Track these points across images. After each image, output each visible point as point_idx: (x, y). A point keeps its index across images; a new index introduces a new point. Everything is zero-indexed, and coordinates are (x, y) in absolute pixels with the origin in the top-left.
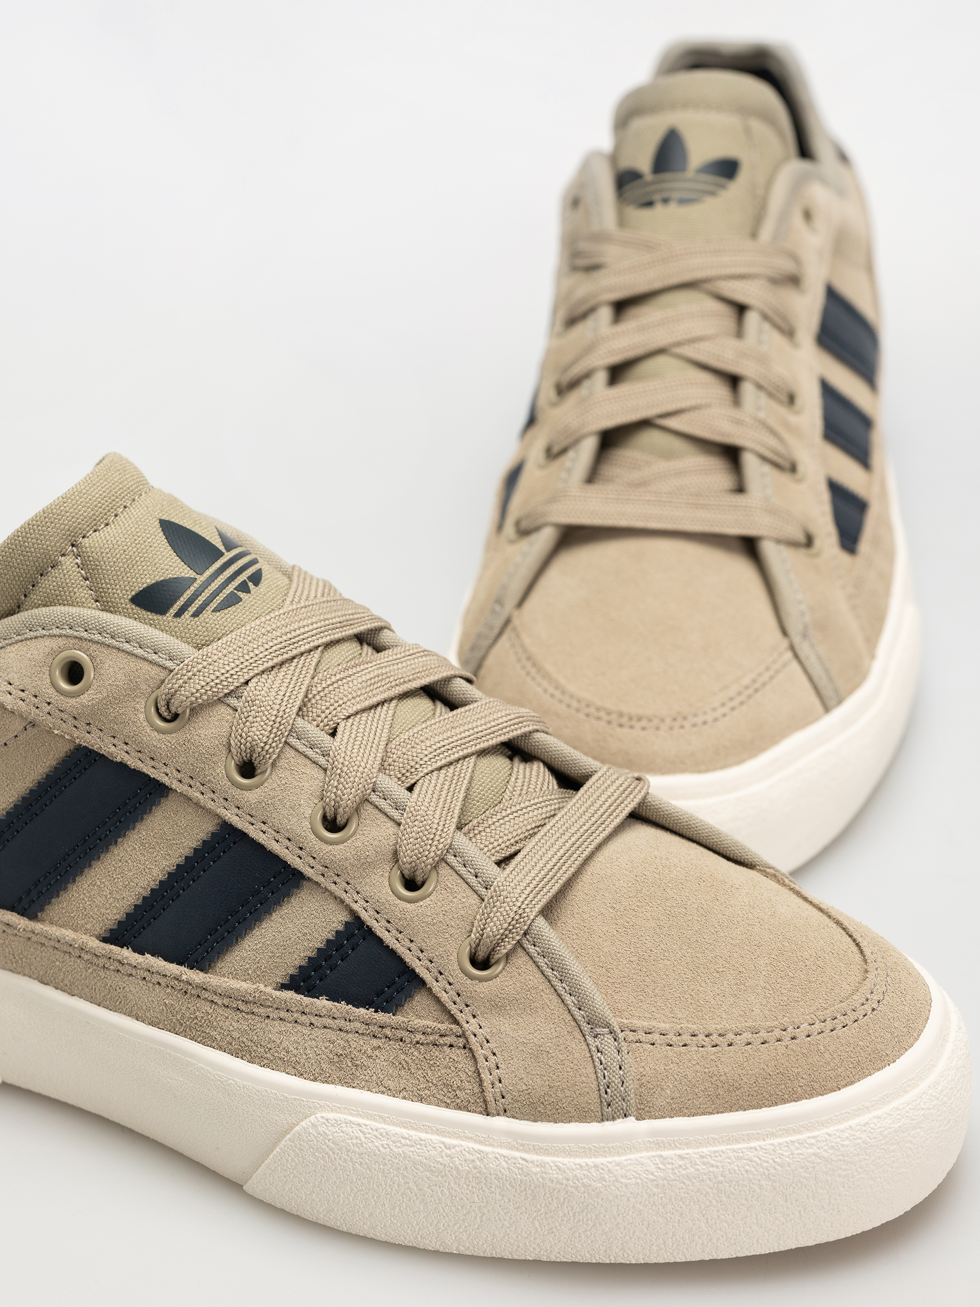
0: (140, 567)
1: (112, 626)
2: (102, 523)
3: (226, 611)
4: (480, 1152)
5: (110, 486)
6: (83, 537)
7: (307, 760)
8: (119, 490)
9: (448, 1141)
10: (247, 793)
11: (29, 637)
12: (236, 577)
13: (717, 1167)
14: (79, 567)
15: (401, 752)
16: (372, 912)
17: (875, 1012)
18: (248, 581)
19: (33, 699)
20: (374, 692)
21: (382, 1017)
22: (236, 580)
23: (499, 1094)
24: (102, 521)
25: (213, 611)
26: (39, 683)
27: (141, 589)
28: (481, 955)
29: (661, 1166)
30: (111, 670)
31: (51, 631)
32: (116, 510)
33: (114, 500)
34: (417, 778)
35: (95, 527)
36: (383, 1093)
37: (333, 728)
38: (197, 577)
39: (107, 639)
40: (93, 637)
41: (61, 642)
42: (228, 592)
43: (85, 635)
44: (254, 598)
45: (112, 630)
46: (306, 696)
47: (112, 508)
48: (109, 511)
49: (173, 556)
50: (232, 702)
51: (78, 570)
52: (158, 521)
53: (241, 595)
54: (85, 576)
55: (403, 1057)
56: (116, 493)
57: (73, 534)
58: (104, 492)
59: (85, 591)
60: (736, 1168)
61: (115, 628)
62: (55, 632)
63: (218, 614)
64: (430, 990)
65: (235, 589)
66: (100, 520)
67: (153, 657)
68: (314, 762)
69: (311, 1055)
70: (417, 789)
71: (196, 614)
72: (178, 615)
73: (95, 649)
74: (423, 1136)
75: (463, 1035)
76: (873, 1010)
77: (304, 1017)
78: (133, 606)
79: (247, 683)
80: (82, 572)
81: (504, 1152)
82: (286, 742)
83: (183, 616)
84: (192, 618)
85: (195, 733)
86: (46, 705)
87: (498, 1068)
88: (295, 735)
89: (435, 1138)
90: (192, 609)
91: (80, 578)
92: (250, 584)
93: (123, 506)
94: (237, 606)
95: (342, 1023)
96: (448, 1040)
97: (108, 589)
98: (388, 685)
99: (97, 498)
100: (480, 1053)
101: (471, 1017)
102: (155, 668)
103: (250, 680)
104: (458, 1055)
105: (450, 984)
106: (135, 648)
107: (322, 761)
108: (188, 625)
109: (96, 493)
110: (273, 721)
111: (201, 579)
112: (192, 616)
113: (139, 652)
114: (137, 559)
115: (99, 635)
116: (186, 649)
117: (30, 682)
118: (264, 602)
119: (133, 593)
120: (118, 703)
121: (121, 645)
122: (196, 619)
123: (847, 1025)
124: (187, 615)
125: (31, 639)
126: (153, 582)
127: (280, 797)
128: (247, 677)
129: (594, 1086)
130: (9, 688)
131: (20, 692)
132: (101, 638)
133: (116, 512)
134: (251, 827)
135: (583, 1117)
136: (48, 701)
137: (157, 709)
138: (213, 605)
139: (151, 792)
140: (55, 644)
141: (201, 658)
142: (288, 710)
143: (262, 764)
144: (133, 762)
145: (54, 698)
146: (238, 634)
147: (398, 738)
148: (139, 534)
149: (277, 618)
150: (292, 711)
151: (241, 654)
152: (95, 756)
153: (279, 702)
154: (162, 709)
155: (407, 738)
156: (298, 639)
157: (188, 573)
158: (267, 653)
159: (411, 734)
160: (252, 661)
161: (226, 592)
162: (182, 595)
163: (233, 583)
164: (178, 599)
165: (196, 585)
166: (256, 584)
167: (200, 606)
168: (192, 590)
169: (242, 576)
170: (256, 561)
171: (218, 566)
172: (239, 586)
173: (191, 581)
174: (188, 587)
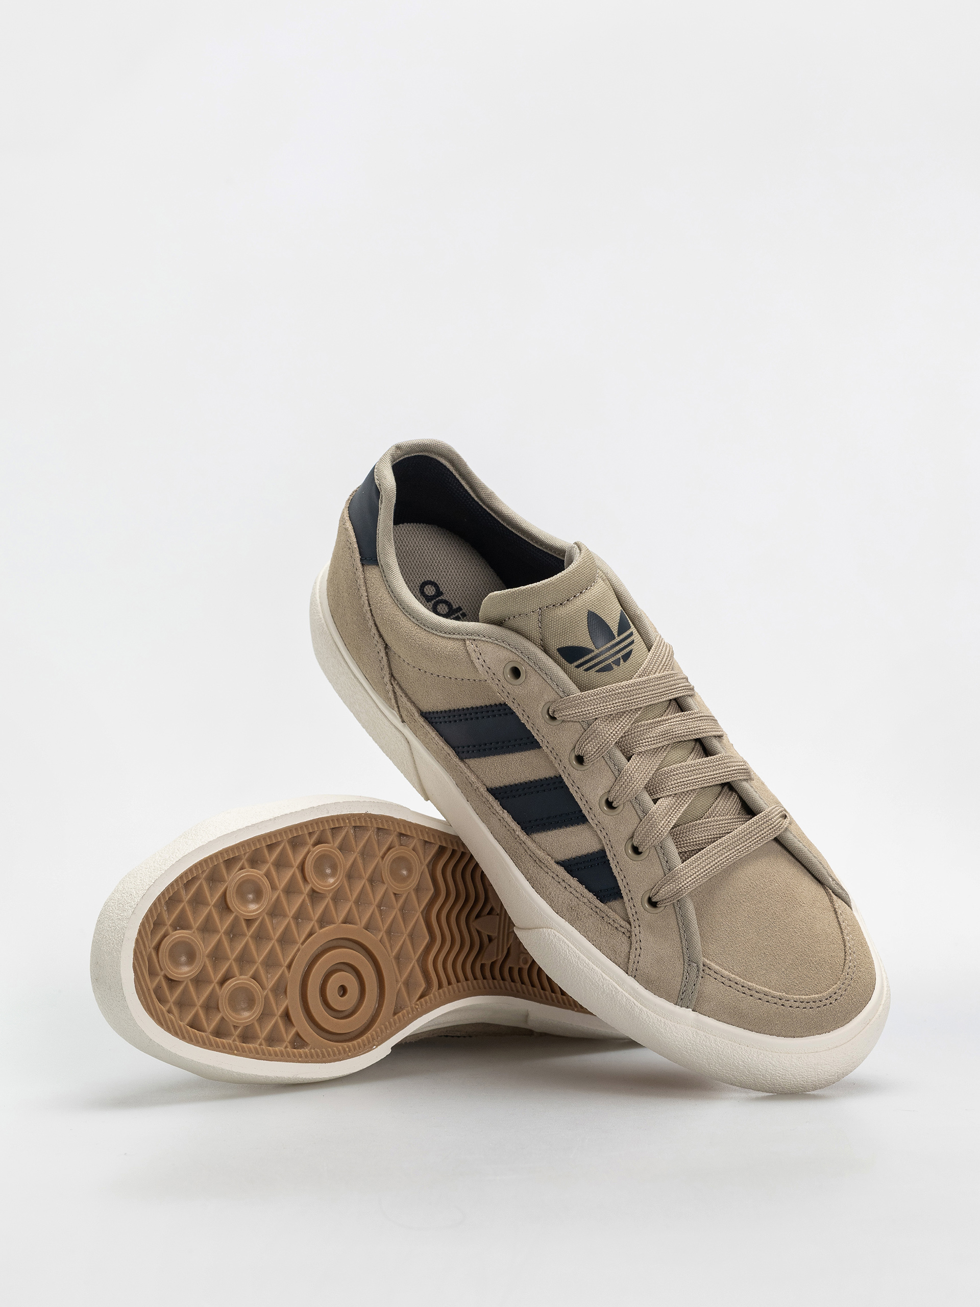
0: (568, 635)
1: (542, 662)
2: (559, 603)
3: (603, 673)
4: (616, 989)
5: (571, 584)
6: (547, 607)
7: (610, 770)
8: (574, 586)
9: (604, 975)
10: (575, 772)
12: (615, 655)
13: (721, 1048)
15: (661, 778)
16: (612, 854)
17: (831, 1005)
18: (621, 658)
19: (492, 674)
20: (661, 740)
21: (598, 903)
22: (615, 657)
23: (635, 968)
25: (596, 671)
26: (498, 669)
28: (654, 900)
29: (695, 1036)
30: (532, 682)
31: (513, 650)
32: (569, 597)
33: (569, 592)
34: (662, 796)
35: (554, 604)
36: (585, 937)
37: (631, 755)
38: (596, 650)
39: (535, 667)
40: (529, 663)
41: (516, 657)
43: (526, 660)
44: (620, 670)
46: (625, 734)
47: (567, 596)
48: (565, 598)
49: (587, 634)
51: (538, 622)
52: (587, 611)
53: (614, 666)
54: (540, 626)
55: (600, 926)
56: (572, 588)
57: (541, 604)
59: (537, 635)
60: (729, 1052)
63: (598, 674)
64: (624, 903)
65: (612, 662)
67: (555, 688)
68: (613, 772)
69: (560, 901)
70: (659, 802)
71: (586, 670)
72: (578, 667)
73: (529, 669)
74: (595, 967)
75: (630, 932)
76: (831, 1003)
77: (564, 883)
78: (558, 653)
79: (596, 719)
80: (540, 624)
81: (627, 994)
82: (603, 757)
83: (579, 669)
85: (561, 731)
86: (497, 680)
87: (640, 956)
88: (609, 754)
89: (599, 970)
90: (586, 666)
91: (537, 627)
92: (622, 660)
93: (574, 596)
94: (609, 672)
95: (579, 896)
96: (623, 930)
97: (548, 639)
98: (671, 737)
100: (634, 945)
101: (638, 926)
102: (554, 692)
103: (598, 718)
104: (625, 939)
105: (634, 906)
106: (548, 679)
107: (617, 772)
108: (580, 674)
110: (600, 745)
111: (597, 652)
112: (584, 670)
113: (550, 682)
114: (568, 630)
115: (533, 663)
116: (573, 687)
117: (494, 666)
118: (625, 672)
119: (560, 647)
120: (530, 700)
121: (542, 673)
122: (586, 672)
123: (813, 1008)
124: (582, 669)
125: (503, 647)
127: (590, 782)
128: (596, 717)
129: (679, 988)
130: (483, 663)
131: (487, 668)
132: (533, 665)
133: (568, 599)
134: (572, 787)
135: (668, 998)
136: (499, 679)
137: (548, 711)
138: (597, 668)
139: (533, 743)
140: (512, 656)
141: (578, 697)
142: (610, 742)
143: (588, 762)
144: (529, 727)
145: (502, 680)
146: (603, 690)
147: (663, 769)
148: (574, 617)
149: (627, 686)
150: (612, 743)
151: (599, 702)
152: (513, 713)
153: (608, 735)
154: (550, 713)
155: (667, 771)
156: (632, 701)
157: (592, 647)
158: (613, 706)
159: (670, 769)
160: (603, 708)
161: (607, 662)
162: (583, 657)
163: (613, 658)
164: (581, 658)
165: (593, 654)
166: (625, 661)
167: (591, 666)
168: (590, 656)
169: (619, 654)
170: (632, 642)
171: (609, 645)
172: (615, 660)
173: (592, 651)
174: (589, 654)
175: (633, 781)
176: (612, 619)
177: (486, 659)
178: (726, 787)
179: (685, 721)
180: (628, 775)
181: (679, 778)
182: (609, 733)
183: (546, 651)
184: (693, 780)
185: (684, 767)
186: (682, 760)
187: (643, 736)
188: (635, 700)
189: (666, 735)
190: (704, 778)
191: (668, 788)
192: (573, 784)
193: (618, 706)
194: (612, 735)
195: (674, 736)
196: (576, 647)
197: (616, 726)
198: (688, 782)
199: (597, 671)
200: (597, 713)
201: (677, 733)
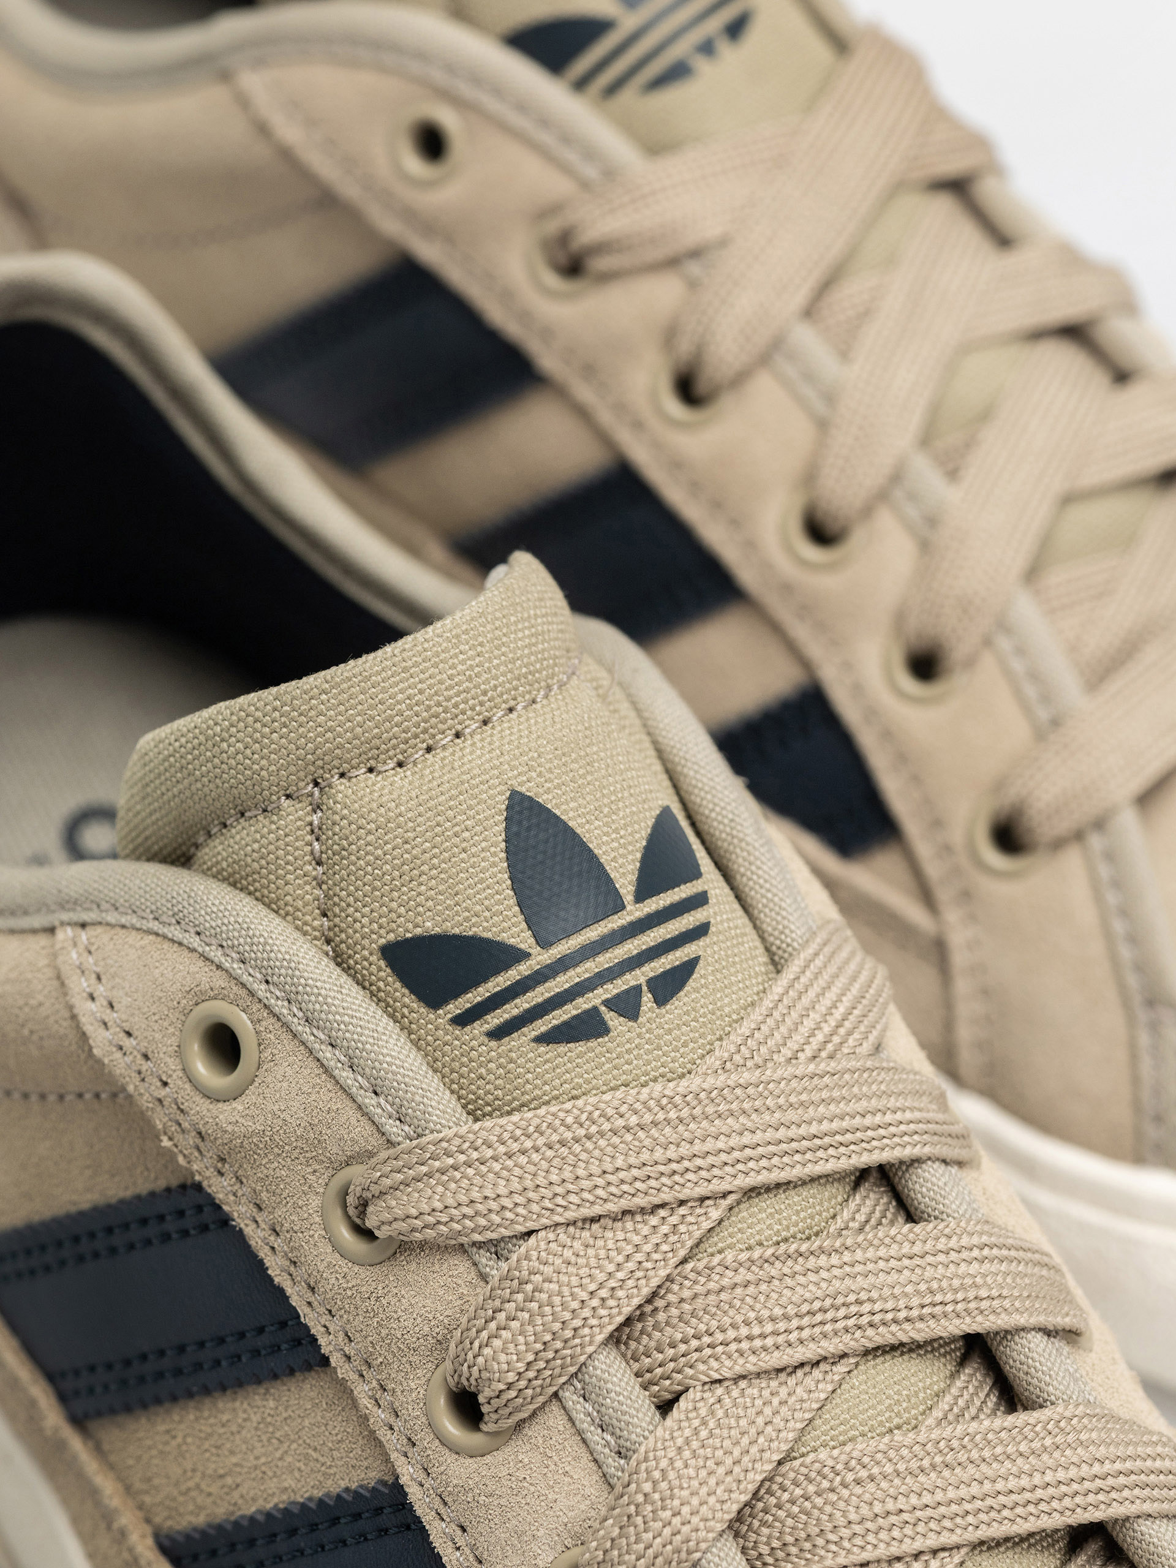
0: (423, 888)
1: (313, 998)
2: (390, 758)
3: (562, 1048)
5: (441, 682)
6: (342, 775)
7: (584, 1449)
8: (458, 695)
10: (450, 1458)
11: (170, 936)
12: (621, 974)
14: (312, 831)
15: (802, 1492)
18: (645, 988)
19: (140, 1060)
22: (619, 982)
24: (391, 753)
25: (537, 1039)
26: (158, 1036)
27: (409, 935)
30: (285, 1084)
31: (207, 948)
32: (434, 736)
33: (436, 716)
35: (372, 763)
37: (674, 1392)
38: (535, 950)
39: (295, 1020)
40: (273, 1001)
41: (220, 981)
42: (586, 1006)
43: (261, 989)
44: (639, 1036)
45: (310, 1006)
46: (649, 1301)
47: (425, 731)
48: (416, 736)
49: (504, 886)
50: (484, 1260)
51: (309, 838)
52: (508, 794)
53: (612, 1019)
54: (318, 855)
56: (448, 699)
57: (320, 763)
58: (421, 692)
59: (308, 888)
61: (317, 1006)
62: (212, 954)
63: (542, 1049)
65: (606, 1003)
66: (388, 751)
67: (367, 1101)
68: (595, 1461)
71: (498, 1034)
72: (463, 1020)
73: (271, 1027)
78: (385, 964)
79: (529, 1233)
80: (316, 845)
82: (556, 1395)
83: (468, 1029)
84: (486, 1040)
85: (395, 1291)
86: (159, 1084)
88: (579, 1386)
90: (495, 1019)
91: (307, 858)
92: (647, 998)
93: (454, 731)
94: (592, 1044)
97: (349, 905)
98: (851, 1322)
99: (398, 702)
102: (364, 1120)
103: (537, 1231)
106: (340, 1065)
107: (612, 1463)
108: (472, 1049)
109: (401, 691)
110: (545, 1343)
111: (540, 958)
113: (346, 1076)
114: (425, 868)
115: (286, 1003)
116: (441, 1102)
117: (144, 1026)
118: (659, 1048)
119: (392, 937)
120: (279, 1155)
121: (317, 1046)
122: (493, 1044)
124: (479, 1028)
125: (173, 941)
126: (437, 930)
127: (503, 1501)
128: (531, 1225)
130: (109, 1015)
131: (122, 1035)
132: (285, 1011)
133: (431, 742)
136: (164, 1079)
137: (344, 1201)
138: (542, 1026)
139: (300, 1344)
140: (207, 978)
141: (457, 1141)
142: (586, 1331)
143: (494, 1416)
144: (275, 1267)
145: (176, 1079)
146: (562, 1115)
147: (812, 1456)
148: (450, 813)
149: (664, 1101)
150: (592, 1336)
151: (544, 1165)
152: (225, 1221)
153: (575, 1305)
154: (351, 1211)
155: (830, 1463)
156: (686, 1164)
157: (518, 935)
158: (600, 1182)
159: (844, 1457)
160: (559, 1190)
161: (582, 1004)
162: (485, 980)
163: (609, 986)
164: (476, 984)
165: (523, 969)
166: (661, 1000)
167: (515, 1018)
168: (512, 975)
169: (638, 972)
170: (701, 931)
171: (593, 933)
172: (618, 996)
173: (518, 956)
174: (507, 967)
175: (676, 1502)
176: (616, 831)
177: (117, 995)
178: (1093, 1547)
179: (917, 1261)
180: (657, 1475)
181: (879, 1494)
182: (584, 1296)
183: (340, 960)
184: (942, 1510)
185: (905, 1452)
186: (896, 1421)
187: (731, 1313)
188: (699, 1162)
189: (829, 1315)
190: (989, 1501)
191: (833, 1537)
192: (442, 1511)
193: (622, 1182)
194: (595, 1302)
195: (865, 1320)
196: (455, 936)
197: (611, 1268)
198: (919, 1514)
199: (541, 1039)
200: (535, 1208)
201: (877, 1307)
